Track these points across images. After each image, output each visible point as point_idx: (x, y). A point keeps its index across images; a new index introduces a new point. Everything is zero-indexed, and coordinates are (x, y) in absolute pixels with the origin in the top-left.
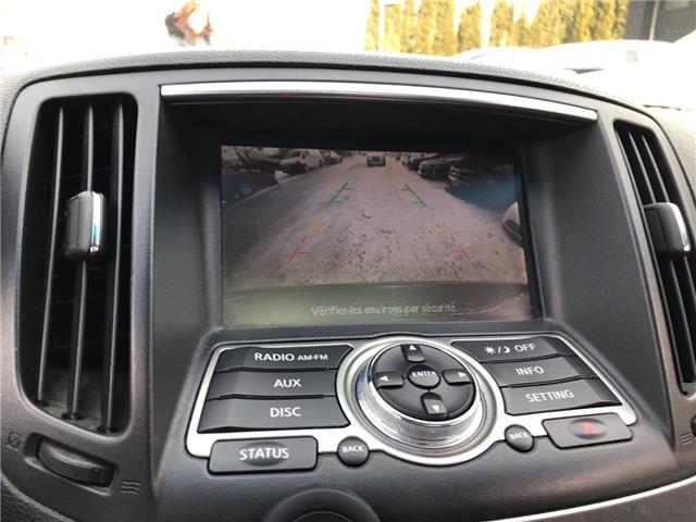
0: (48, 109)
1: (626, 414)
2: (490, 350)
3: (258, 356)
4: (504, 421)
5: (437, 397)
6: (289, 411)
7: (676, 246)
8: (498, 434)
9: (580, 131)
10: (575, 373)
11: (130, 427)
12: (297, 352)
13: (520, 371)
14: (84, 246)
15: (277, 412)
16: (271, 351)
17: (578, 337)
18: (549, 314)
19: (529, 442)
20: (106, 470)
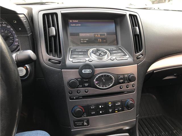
0: (44, 15)
1: (128, 56)
2: (109, 49)
3: (77, 50)
4: (110, 57)
5: (101, 54)
6: (82, 56)
7: (137, 33)
8: (109, 58)
9: (123, 16)
10: (121, 52)
11: (62, 57)
12: (82, 50)
13: (113, 52)
14: (53, 34)
15: (80, 56)
16: (78, 50)
17: (123, 47)
18: (119, 45)
19: (113, 59)
20: (60, 62)
